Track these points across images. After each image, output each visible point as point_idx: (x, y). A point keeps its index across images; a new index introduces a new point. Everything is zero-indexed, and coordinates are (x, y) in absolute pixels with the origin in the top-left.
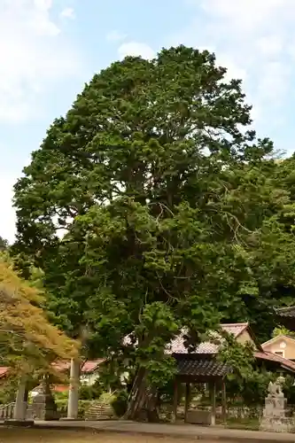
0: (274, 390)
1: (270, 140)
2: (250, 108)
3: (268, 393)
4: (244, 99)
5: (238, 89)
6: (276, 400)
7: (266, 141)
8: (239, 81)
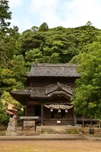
0: (12, 120)
1: (18, 27)
2: (11, 13)
3: (10, 121)
4: (9, 9)
5: (7, 4)
6: (12, 124)
7: (16, 27)
8: (8, 2)
